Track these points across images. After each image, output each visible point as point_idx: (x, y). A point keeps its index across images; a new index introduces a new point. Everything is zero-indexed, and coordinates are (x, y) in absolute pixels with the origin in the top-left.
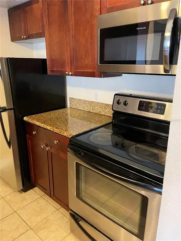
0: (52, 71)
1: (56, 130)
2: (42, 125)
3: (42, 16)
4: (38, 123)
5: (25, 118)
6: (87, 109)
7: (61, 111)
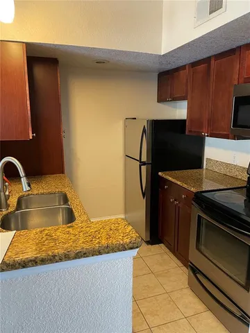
0: (190, 131)
1: (185, 186)
2: (173, 180)
3: (187, 82)
4: (170, 179)
5: (160, 173)
6: (223, 171)
7: (195, 171)
